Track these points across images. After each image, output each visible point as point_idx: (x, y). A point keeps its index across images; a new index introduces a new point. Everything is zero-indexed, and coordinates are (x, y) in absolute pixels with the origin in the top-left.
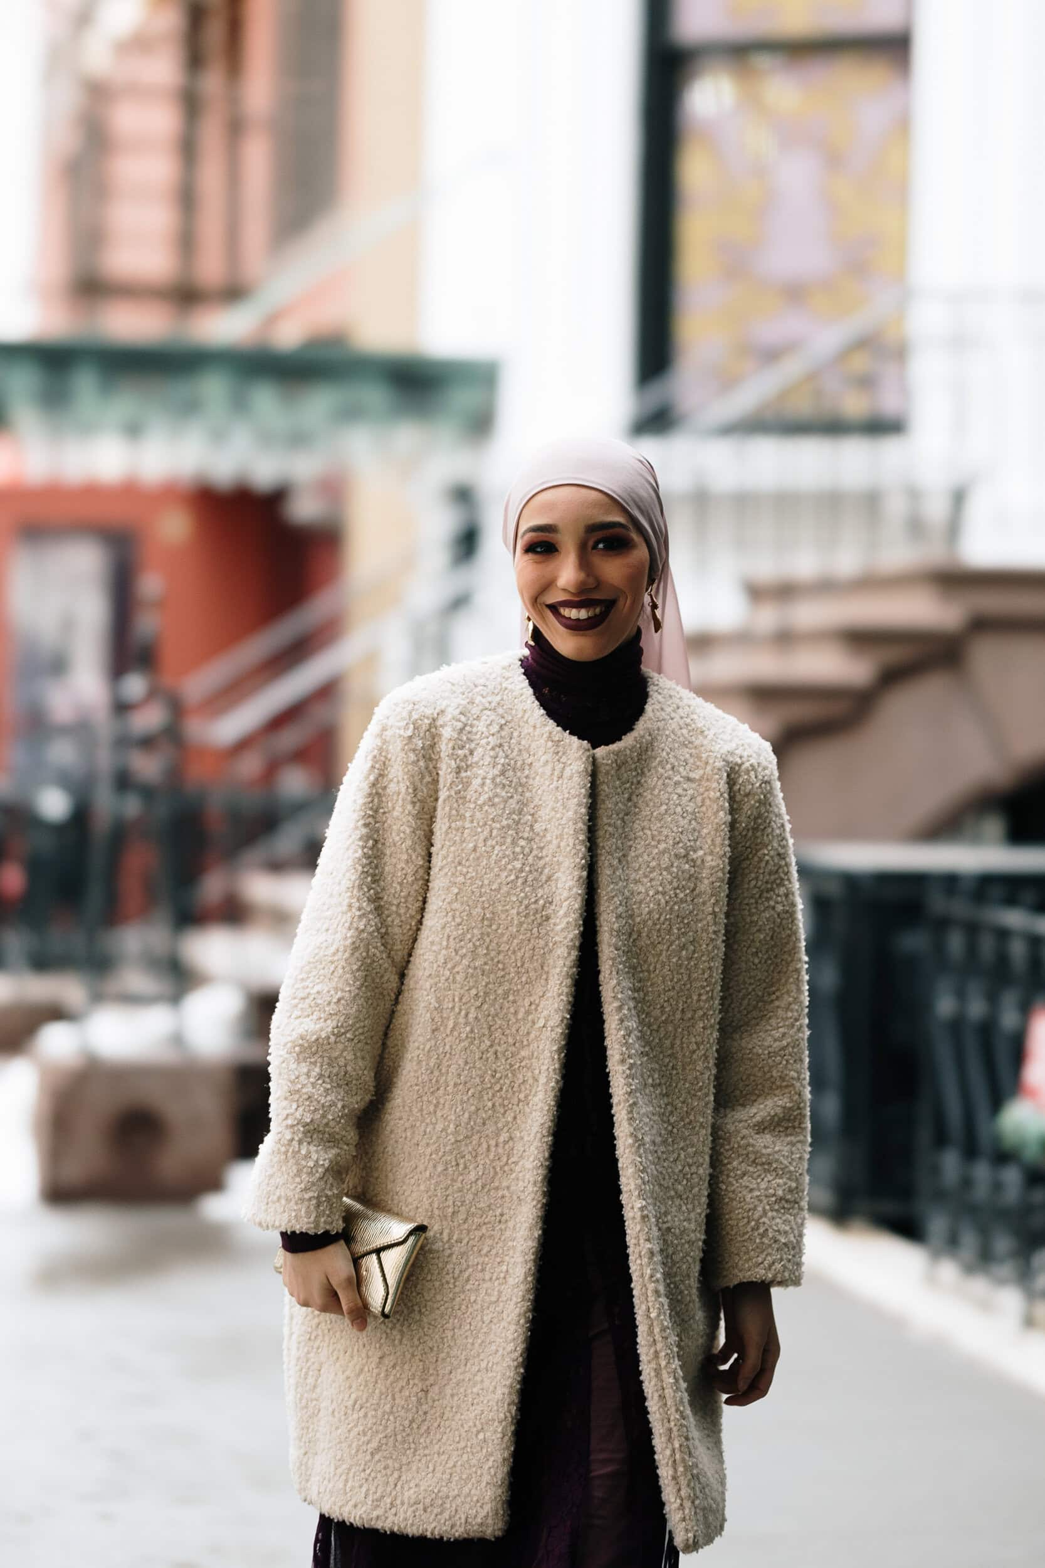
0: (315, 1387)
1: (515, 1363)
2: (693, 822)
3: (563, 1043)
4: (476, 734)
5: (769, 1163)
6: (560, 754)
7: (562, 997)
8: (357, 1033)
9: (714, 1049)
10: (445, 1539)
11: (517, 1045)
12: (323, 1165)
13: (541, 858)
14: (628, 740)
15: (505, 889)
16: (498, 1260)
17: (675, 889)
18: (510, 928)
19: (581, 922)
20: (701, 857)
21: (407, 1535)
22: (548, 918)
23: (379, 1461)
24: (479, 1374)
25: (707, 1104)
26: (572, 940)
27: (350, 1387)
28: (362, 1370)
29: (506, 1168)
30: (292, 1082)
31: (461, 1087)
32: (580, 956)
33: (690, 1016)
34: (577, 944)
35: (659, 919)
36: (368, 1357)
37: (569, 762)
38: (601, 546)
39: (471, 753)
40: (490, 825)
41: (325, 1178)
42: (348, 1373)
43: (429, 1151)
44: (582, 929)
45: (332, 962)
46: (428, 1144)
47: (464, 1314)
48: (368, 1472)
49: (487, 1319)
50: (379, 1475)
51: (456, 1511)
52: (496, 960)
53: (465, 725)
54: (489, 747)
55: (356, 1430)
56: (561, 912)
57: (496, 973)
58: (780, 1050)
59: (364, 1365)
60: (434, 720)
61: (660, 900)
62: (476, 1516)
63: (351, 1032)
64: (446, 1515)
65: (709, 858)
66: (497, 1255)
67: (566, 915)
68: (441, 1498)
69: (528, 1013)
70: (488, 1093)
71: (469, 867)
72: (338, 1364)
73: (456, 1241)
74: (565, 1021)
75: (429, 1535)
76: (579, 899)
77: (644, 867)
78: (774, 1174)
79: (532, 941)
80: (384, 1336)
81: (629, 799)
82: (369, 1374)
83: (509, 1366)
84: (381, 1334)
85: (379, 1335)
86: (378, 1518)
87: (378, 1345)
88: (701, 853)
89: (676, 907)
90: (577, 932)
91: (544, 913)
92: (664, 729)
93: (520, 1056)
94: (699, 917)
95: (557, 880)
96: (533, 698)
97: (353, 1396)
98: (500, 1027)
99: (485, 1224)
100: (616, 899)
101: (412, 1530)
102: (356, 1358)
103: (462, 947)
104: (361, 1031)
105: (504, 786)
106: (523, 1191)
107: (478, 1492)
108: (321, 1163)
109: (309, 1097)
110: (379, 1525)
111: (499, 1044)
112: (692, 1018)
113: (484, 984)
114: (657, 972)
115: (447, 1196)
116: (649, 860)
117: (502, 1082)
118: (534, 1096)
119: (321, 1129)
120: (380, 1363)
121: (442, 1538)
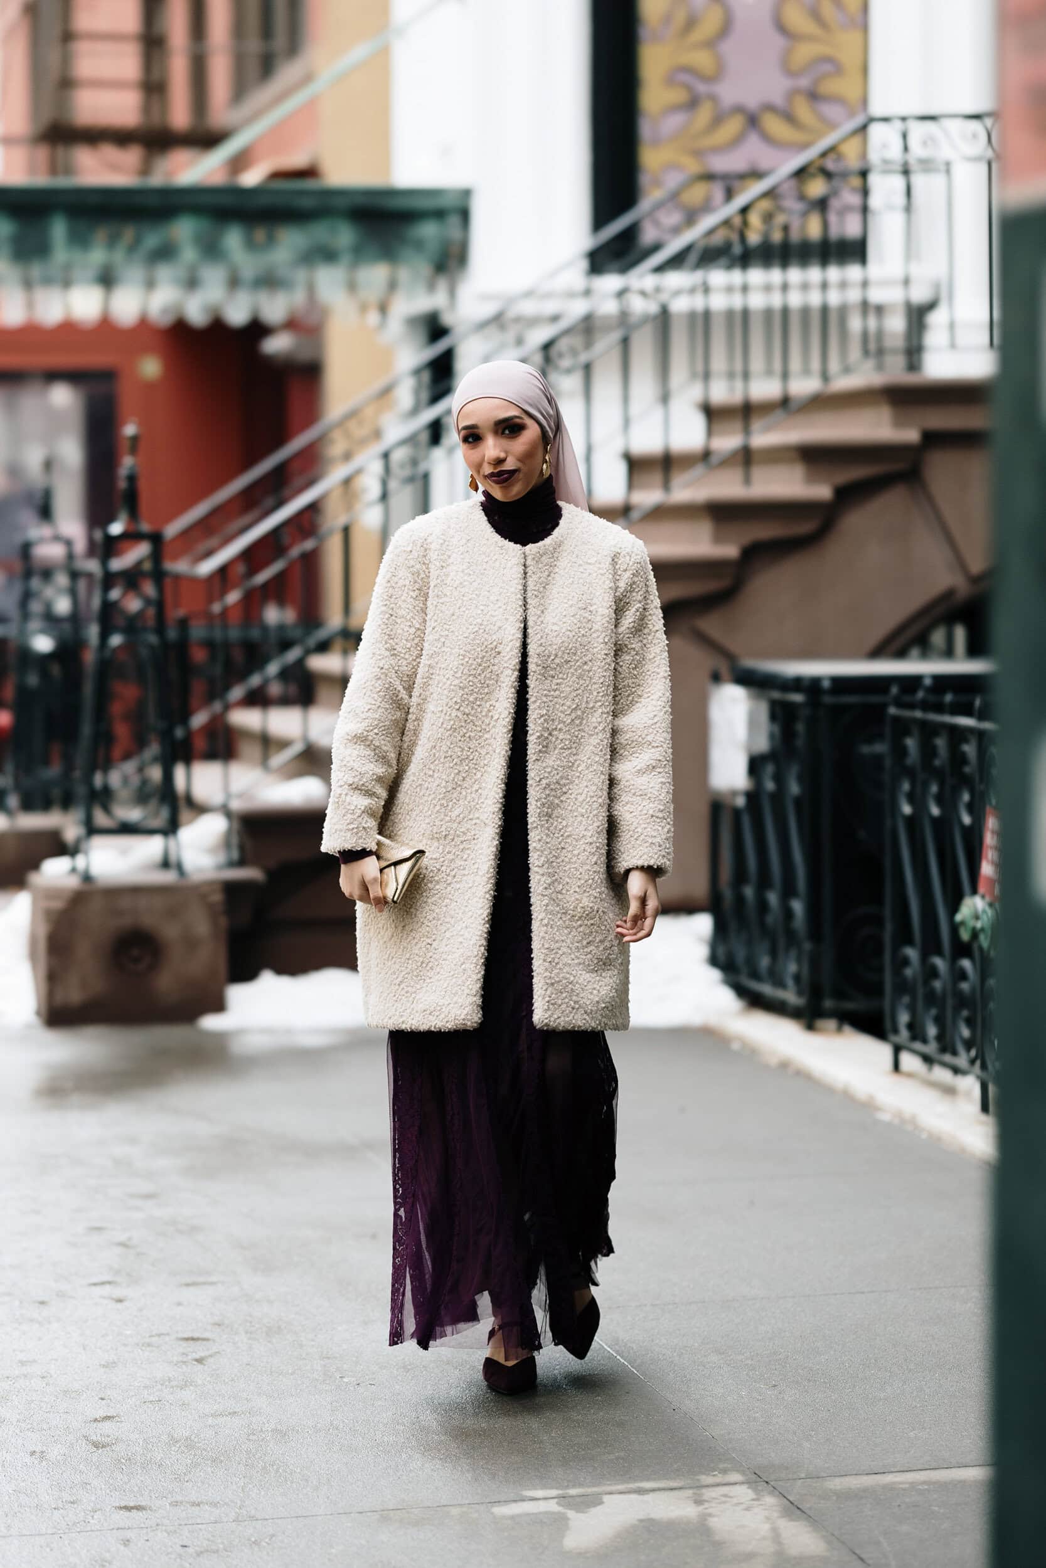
0: (368, 953)
1: (483, 922)
2: (590, 588)
3: (510, 727)
4: (452, 546)
5: (645, 795)
6: (504, 554)
7: (509, 700)
8: (381, 730)
9: (610, 727)
10: (442, 1030)
11: (482, 731)
12: (360, 809)
13: (493, 616)
14: (548, 541)
15: (472, 636)
16: (473, 862)
17: (579, 628)
18: (477, 660)
19: (520, 655)
20: (596, 609)
21: (420, 1031)
22: (499, 653)
23: (403, 989)
24: (462, 930)
25: (605, 760)
26: (514, 666)
27: (386, 948)
28: (393, 936)
29: (478, 806)
30: (342, 761)
31: (449, 758)
32: (520, 676)
33: (592, 706)
34: (518, 667)
35: (568, 646)
36: (396, 927)
37: (509, 559)
38: (507, 432)
39: (449, 557)
40: (462, 599)
41: (362, 817)
42: (385, 939)
43: (430, 799)
44: (520, 659)
45: (364, 688)
46: (430, 794)
47: (453, 896)
48: (397, 996)
49: (466, 898)
50: (403, 997)
51: (449, 1012)
52: (468, 680)
53: (445, 541)
54: (460, 553)
55: (390, 972)
56: (508, 649)
57: (468, 688)
58: (652, 725)
59: (393, 933)
60: (426, 540)
61: (569, 635)
62: (460, 1015)
63: (376, 729)
64: (443, 1016)
65: (600, 609)
66: (472, 859)
67: (511, 650)
68: (440, 1006)
69: (489, 711)
70: (465, 762)
71: (450, 625)
72: (379, 936)
73: (448, 853)
74: (511, 715)
75: (433, 1029)
76: (519, 640)
77: (559, 615)
78: (649, 801)
79: (491, 667)
80: (405, 913)
81: (549, 576)
82: (397, 937)
83: (480, 923)
84: (403, 912)
85: (402, 913)
86: (403, 1022)
87: (401, 919)
88: (595, 607)
89: (579, 639)
90: (517, 661)
91: (497, 650)
92: (571, 534)
93: (484, 738)
94: (595, 645)
95: (505, 630)
96: (487, 522)
97: (388, 952)
98: (471, 721)
99: (465, 841)
100: (538, 635)
101: (423, 1027)
102: (389, 930)
103: (447, 673)
104: (383, 728)
105: (470, 575)
106: (487, 819)
107: (461, 1000)
108: (359, 807)
109: (352, 769)
110: (403, 1027)
111: (471, 731)
112: (593, 707)
113: (460, 695)
114: (568, 679)
115: (442, 825)
116: (562, 611)
117: (473, 754)
118: (493, 761)
119: (360, 788)
120: (403, 929)
121: (440, 1031)
